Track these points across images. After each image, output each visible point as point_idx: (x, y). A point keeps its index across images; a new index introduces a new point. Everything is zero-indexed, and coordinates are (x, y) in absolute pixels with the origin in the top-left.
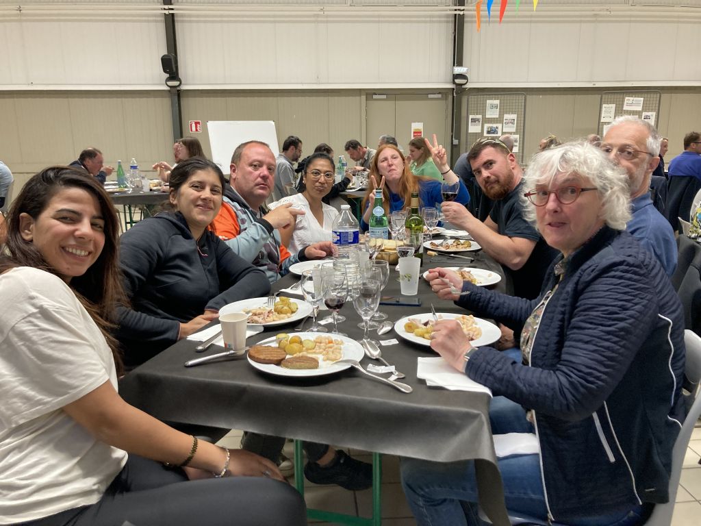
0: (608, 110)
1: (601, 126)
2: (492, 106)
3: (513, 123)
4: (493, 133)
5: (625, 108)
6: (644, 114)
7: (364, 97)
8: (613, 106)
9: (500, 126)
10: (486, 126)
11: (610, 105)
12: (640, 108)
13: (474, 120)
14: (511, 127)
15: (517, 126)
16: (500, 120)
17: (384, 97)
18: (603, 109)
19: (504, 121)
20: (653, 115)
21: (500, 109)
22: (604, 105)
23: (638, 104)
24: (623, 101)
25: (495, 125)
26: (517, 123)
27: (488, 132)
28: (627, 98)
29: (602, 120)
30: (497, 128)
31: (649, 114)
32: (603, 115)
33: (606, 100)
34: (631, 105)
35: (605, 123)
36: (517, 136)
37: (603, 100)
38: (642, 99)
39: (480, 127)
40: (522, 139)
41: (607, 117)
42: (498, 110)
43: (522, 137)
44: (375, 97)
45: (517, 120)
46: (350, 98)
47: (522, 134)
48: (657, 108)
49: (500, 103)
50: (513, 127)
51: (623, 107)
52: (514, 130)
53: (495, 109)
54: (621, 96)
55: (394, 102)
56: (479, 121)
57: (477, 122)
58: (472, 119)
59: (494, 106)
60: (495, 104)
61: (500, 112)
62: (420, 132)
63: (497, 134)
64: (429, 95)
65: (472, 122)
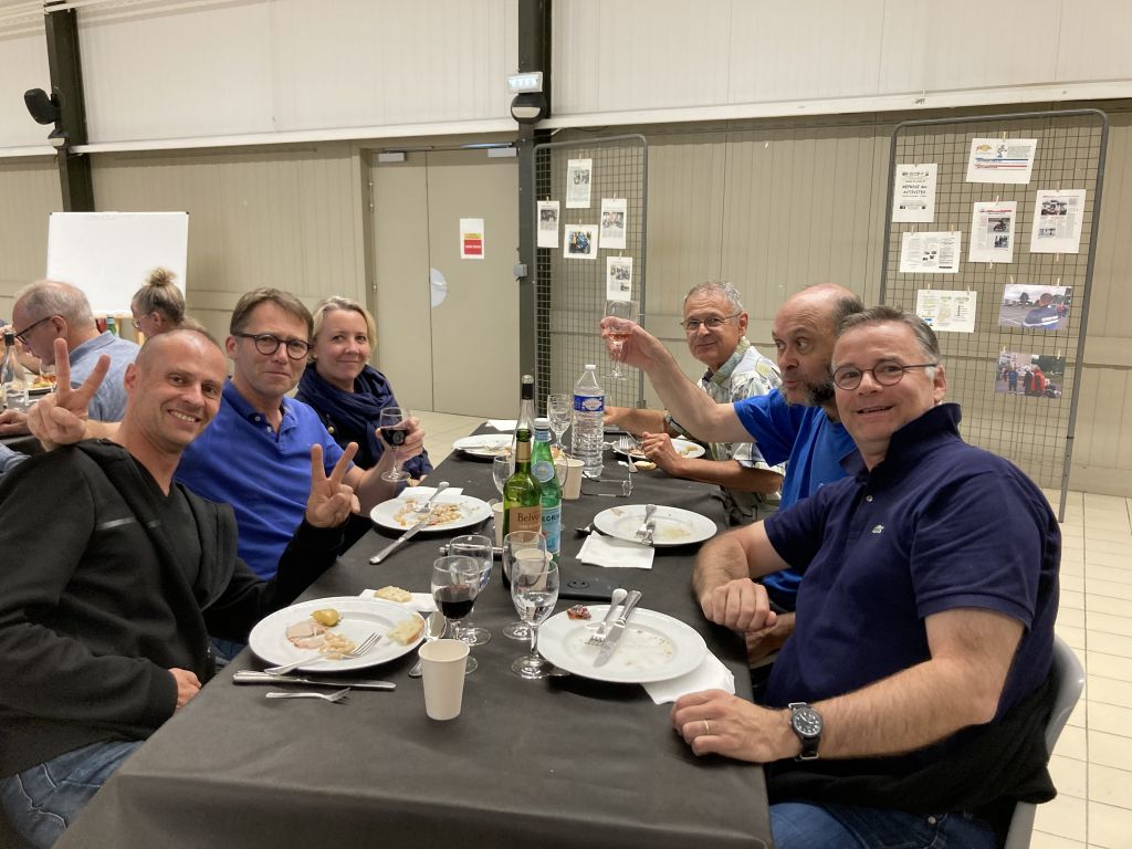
0: (917, 185)
1: (893, 237)
2: (581, 177)
3: (619, 224)
4: (582, 251)
5: (974, 175)
6: (1043, 196)
7: (356, 160)
8: (932, 168)
11: (922, 168)
12: (1023, 177)
13: (547, 215)
14: (615, 235)
15: (628, 232)
16: (592, 215)
17: (400, 157)
18: (899, 181)
19: (603, 218)
20: (1076, 199)
21: (594, 184)
22: (900, 168)
23: (1018, 163)
24: (966, 153)
25: (584, 229)
26: (629, 225)
27: (573, 248)
28: (976, 142)
29: (897, 216)
30: (589, 236)
31: (1063, 195)
32: (898, 200)
33: (909, 150)
34: (996, 163)
35: (908, 226)
36: (627, 262)
37: (899, 151)
38: (1033, 143)
39: (555, 233)
41: (913, 206)
42: (590, 185)
43: (639, 261)
44: (383, 157)
45: (629, 216)
47: (639, 254)
48: (1093, 174)
49: (594, 167)
50: (621, 236)
51: (964, 173)
52: (621, 244)
53: (582, 185)
54: (961, 137)
55: (424, 168)
56: (555, 218)
57: (551, 219)
58: (542, 211)
59: (581, 175)
60: (583, 169)
61: (594, 192)
62: (479, 242)
63: (588, 252)
64: (490, 150)
65: (542, 218)
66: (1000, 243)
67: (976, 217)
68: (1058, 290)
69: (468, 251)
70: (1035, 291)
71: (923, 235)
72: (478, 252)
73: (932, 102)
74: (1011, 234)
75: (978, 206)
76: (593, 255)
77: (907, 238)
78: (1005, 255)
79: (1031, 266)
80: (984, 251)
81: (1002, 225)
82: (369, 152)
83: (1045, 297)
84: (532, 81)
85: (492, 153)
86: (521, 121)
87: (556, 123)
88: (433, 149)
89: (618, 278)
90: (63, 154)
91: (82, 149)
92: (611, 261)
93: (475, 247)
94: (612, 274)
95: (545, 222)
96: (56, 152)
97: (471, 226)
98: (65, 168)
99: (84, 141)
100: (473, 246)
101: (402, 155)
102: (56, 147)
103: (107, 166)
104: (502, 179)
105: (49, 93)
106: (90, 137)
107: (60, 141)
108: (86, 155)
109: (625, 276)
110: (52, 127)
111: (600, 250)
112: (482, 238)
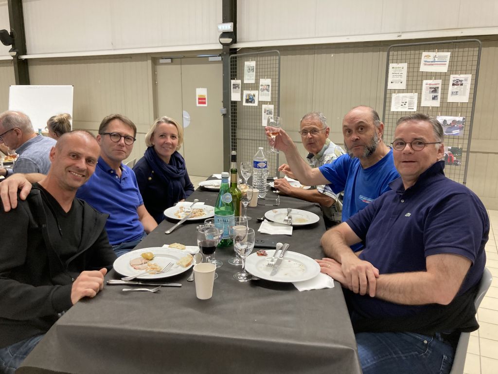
0: (398, 73)
1: (388, 96)
2: (250, 69)
3: (268, 90)
4: (251, 102)
5: (423, 68)
6: (453, 78)
7: (150, 62)
8: (405, 65)
9: (255, 92)
10: (246, 92)
11: (401, 65)
12: (444, 69)
13: (235, 86)
14: (266, 95)
15: (272, 94)
16: (255, 86)
17: (169, 61)
18: (391, 71)
19: (260, 87)
20: (467, 79)
21: (256, 72)
22: (391, 65)
23: (442, 63)
24: (420, 59)
25: (252, 92)
26: (272, 90)
27: (247, 101)
28: (424, 54)
29: (390, 86)
30: (254, 96)
31: (462, 77)
32: (390, 79)
33: (395, 57)
34: (432, 63)
35: (395, 91)
36: (271, 107)
37: (391, 58)
38: (448, 54)
39: (239, 95)
40: (276, 111)
41: (397, 82)
42: (254, 73)
43: (277, 107)
44: (161, 61)
45: (272, 86)
46: (139, 64)
47: (277, 103)
48: (475, 68)
49: (257, 65)
50: (268, 95)
51: (419, 67)
52: (269, 99)
53: (251, 73)
54: (417, 52)
55: (180, 66)
56: (239, 88)
57: (237, 88)
58: (233, 85)
59: (251, 68)
60: (252, 66)
61: (256, 76)
62: (205, 99)
63: (254, 103)
64: (210, 58)
65: (233, 88)
66: (434, 98)
67: (424, 86)
68: (459, 119)
69: (200, 103)
70: (449, 119)
71: (401, 95)
72: (204, 103)
73: (404, 37)
74: (439, 94)
75: (425, 82)
76: (256, 104)
77: (394, 96)
78: (437, 103)
79: (448, 108)
80: (428, 102)
81: (435, 90)
82: (155, 59)
83: (454, 121)
84: (229, 27)
85: (211, 59)
86: (224, 44)
87: (239, 46)
88: (184, 57)
89: (267, 114)
90: (16, 58)
91: (24, 57)
92: (264, 106)
93: (203, 101)
94: (265, 112)
95: (235, 89)
96: (12, 58)
97: (201, 92)
98: (16, 66)
99: (25, 53)
100: (202, 100)
101: (170, 60)
102: (12, 56)
103: (36, 65)
104: (215, 70)
105: (9, 31)
106: (28, 52)
107: (14, 53)
108: (26, 60)
109: (270, 113)
110: (10, 47)
111: (259, 102)
112: (206, 97)
